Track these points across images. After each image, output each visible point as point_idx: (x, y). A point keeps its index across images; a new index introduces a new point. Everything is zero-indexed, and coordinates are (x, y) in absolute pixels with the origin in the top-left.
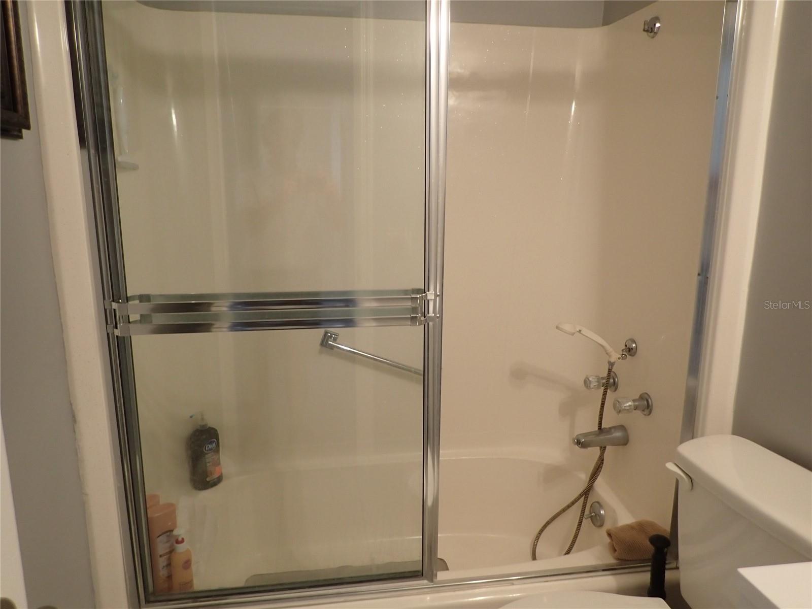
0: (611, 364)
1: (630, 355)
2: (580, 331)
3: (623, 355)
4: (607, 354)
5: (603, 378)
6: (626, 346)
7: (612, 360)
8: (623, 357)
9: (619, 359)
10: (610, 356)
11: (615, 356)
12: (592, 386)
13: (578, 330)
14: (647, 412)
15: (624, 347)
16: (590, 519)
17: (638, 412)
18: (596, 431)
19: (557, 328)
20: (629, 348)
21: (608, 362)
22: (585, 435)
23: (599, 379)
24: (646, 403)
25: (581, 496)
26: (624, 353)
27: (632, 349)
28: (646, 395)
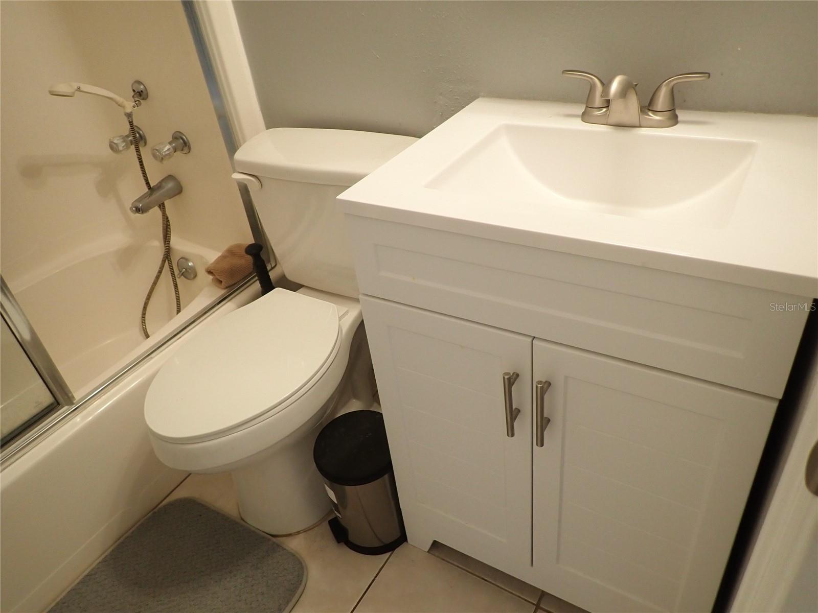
0: (129, 115)
1: (143, 99)
2: (79, 88)
3: (136, 101)
4: (119, 105)
5: (127, 136)
6: (134, 91)
7: (128, 110)
8: (138, 104)
9: (134, 107)
10: (124, 107)
11: (129, 106)
12: (121, 148)
13: (76, 88)
14: (186, 150)
15: (133, 94)
16: (182, 276)
17: (178, 153)
18: (147, 192)
19: (53, 93)
20: (139, 92)
21: (125, 115)
22: (140, 200)
23: (124, 138)
24: (181, 141)
25: (164, 261)
26: (137, 99)
27: (142, 91)
28: (178, 133)
